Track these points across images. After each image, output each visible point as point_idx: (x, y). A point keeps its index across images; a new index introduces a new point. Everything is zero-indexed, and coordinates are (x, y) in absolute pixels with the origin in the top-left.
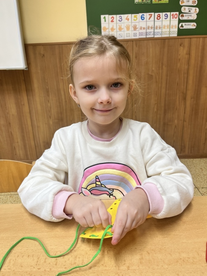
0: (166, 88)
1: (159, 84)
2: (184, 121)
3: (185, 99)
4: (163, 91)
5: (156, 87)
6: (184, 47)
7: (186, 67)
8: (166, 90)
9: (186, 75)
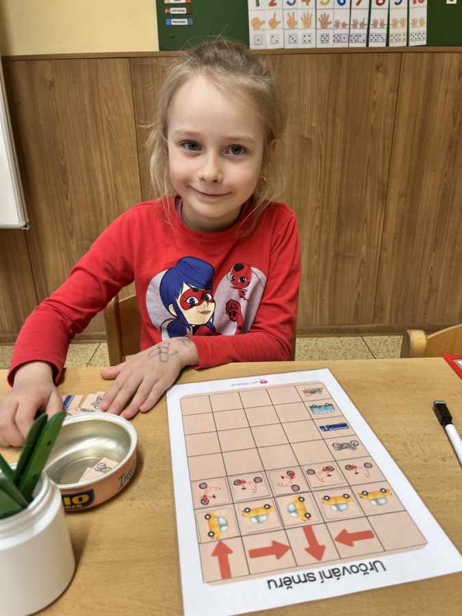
0: (342, 170)
1: (325, 161)
2: (383, 248)
3: (384, 197)
4: (336, 177)
5: (319, 168)
6: (385, 73)
7: (390, 122)
8: (342, 176)
9: (388, 142)
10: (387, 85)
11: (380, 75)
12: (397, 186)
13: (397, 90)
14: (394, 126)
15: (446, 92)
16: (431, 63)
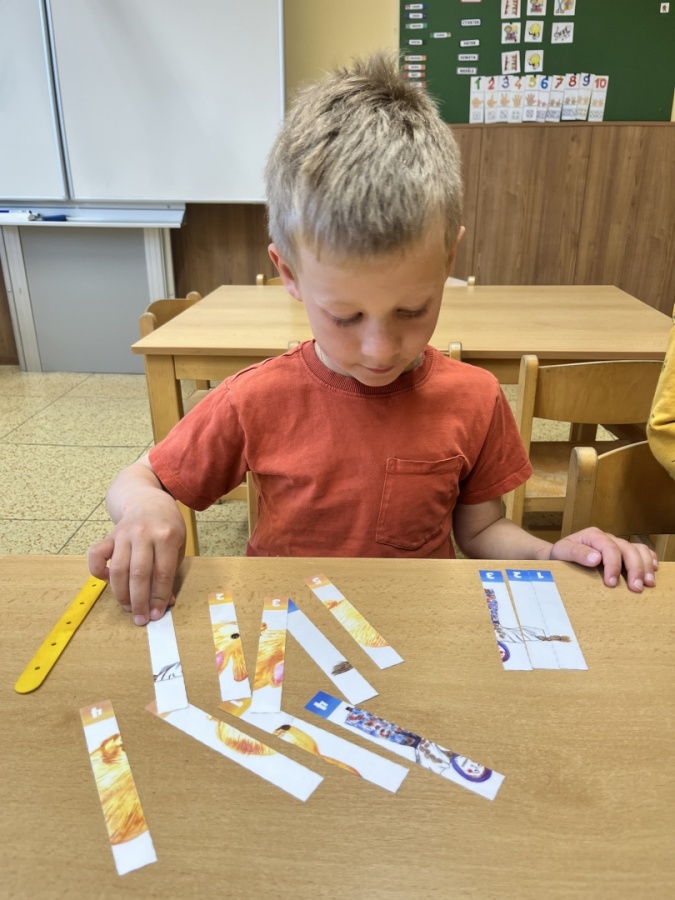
0: (541, 222)
3: (576, 245)
4: (536, 228)
5: (522, 220)
6: (579, 142)
7: (582, 181)
8: (541, 226)
10: (581, 152)
11: (575, 144)
12: (588, 236)
15: (630, 158)
16: (617, 135)
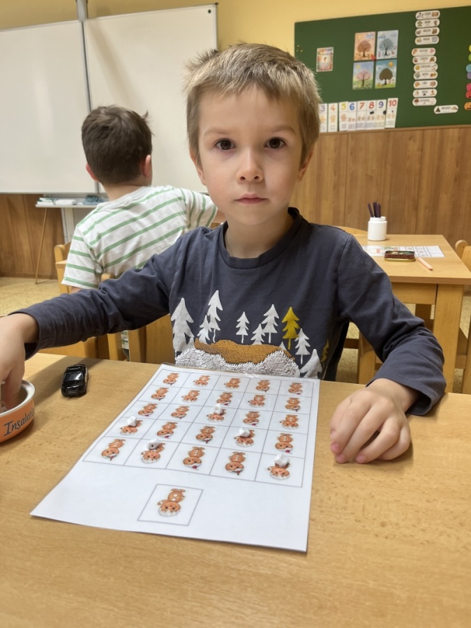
1: (380, 188)
3: (416, 208)
7: (418, 166)
9: (417, 178)
10: (416, 147)
11: (412, 142)
12: (424, 202)
13: (422, 149)
14: (421, 170)
15: (451, 150)
